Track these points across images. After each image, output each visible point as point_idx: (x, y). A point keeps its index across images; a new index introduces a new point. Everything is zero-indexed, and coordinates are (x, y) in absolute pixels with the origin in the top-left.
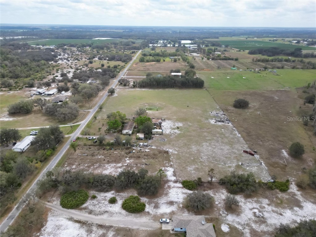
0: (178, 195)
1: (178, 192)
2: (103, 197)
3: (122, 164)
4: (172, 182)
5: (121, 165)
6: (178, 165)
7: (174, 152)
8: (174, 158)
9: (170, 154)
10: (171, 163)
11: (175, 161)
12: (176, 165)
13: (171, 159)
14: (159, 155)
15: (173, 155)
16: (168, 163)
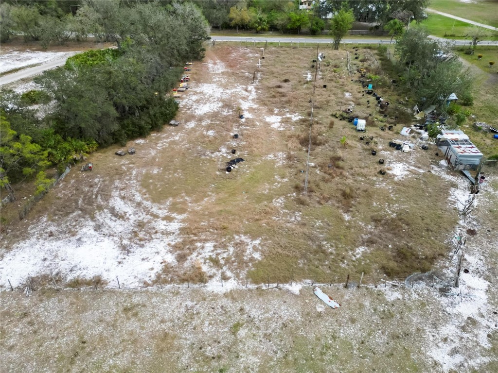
3: (252, 109)
5: (245, 108)
6: (188, 338)
7: (449, 329)
8: (319, 315)
9: (397, 295)
10: (225, 278)
11: (255, 313)
12: (191, 314)
13: (295, 288)
14: (347, 217)
15: (387, 316)
16: (227, 261)
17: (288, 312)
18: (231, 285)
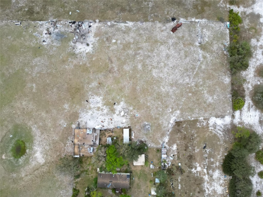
0: (251, 116)
1: (248, 115)
2: (258, 185)
3: (205, 175)
4: (234, 120)
5: (207, 176)
6: (204, 111)
7: (177, 115)
8: (190, 115)
9: (181, 119)
10: (201, 119)
11: (197, 115)
12: (204, 114)
13: (193, 119)
14: (185, 133)
15: (183, 116)
16: (201, 122)
17: (193, 115)
18: (200, 118)
